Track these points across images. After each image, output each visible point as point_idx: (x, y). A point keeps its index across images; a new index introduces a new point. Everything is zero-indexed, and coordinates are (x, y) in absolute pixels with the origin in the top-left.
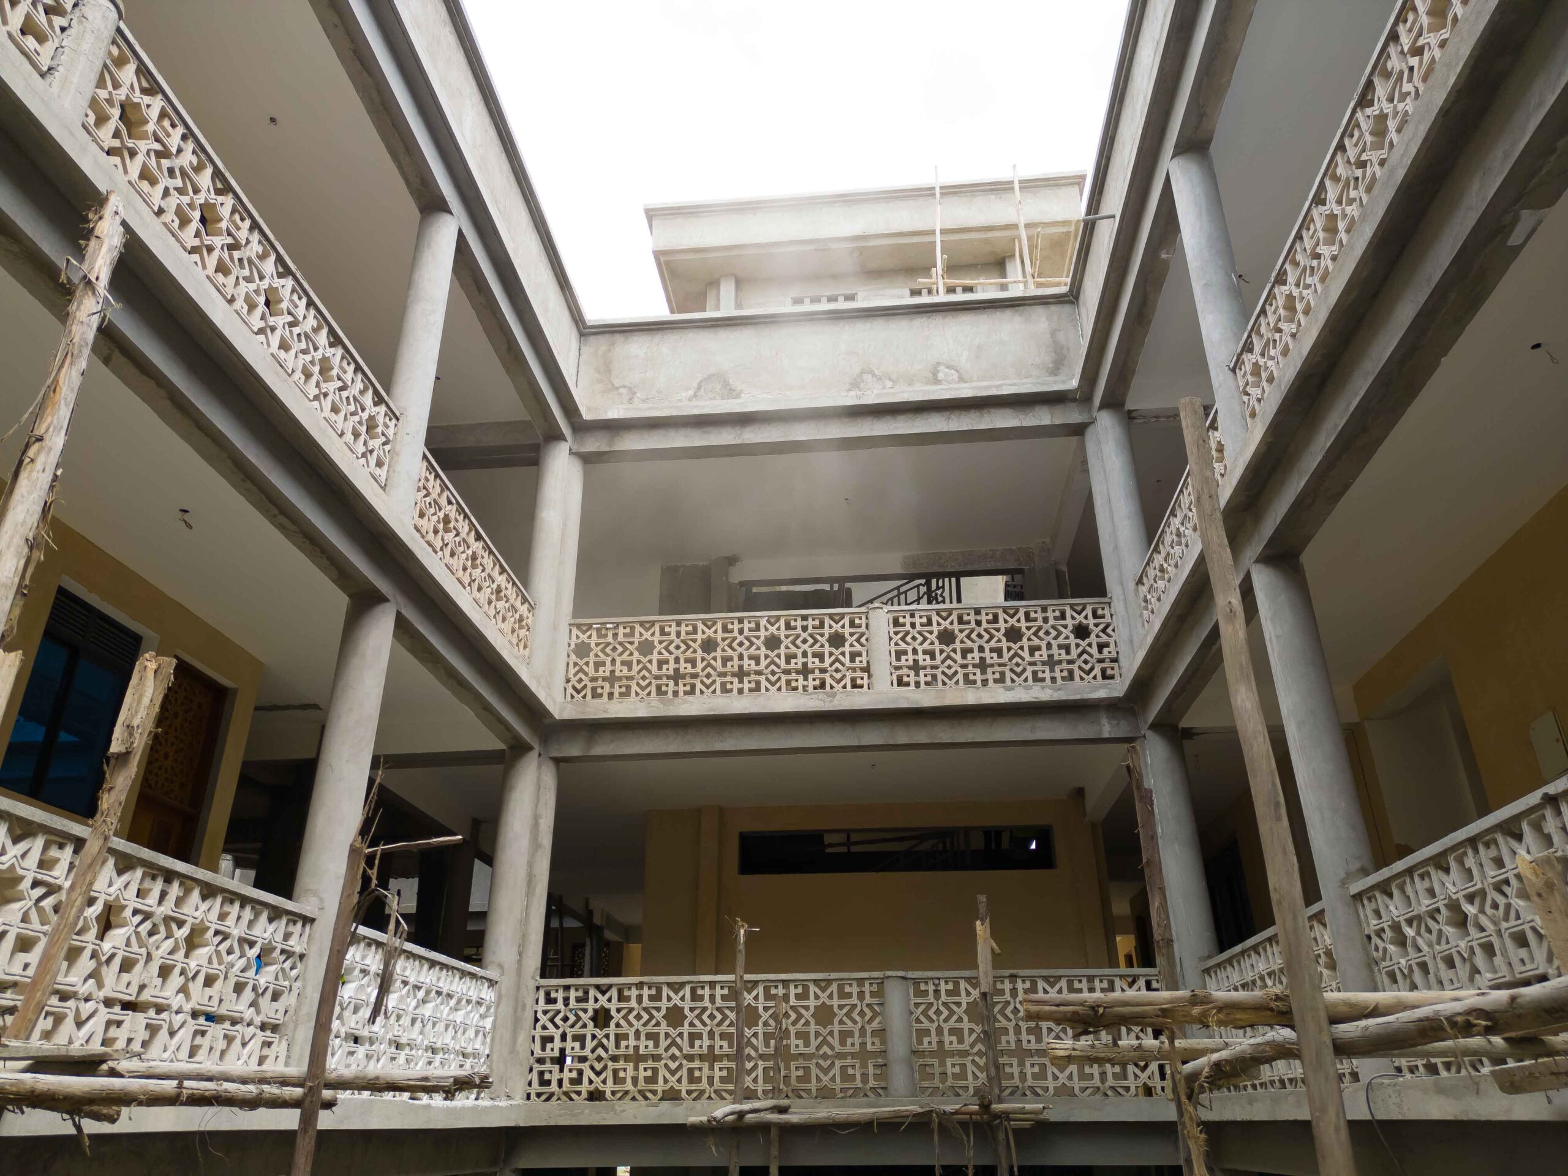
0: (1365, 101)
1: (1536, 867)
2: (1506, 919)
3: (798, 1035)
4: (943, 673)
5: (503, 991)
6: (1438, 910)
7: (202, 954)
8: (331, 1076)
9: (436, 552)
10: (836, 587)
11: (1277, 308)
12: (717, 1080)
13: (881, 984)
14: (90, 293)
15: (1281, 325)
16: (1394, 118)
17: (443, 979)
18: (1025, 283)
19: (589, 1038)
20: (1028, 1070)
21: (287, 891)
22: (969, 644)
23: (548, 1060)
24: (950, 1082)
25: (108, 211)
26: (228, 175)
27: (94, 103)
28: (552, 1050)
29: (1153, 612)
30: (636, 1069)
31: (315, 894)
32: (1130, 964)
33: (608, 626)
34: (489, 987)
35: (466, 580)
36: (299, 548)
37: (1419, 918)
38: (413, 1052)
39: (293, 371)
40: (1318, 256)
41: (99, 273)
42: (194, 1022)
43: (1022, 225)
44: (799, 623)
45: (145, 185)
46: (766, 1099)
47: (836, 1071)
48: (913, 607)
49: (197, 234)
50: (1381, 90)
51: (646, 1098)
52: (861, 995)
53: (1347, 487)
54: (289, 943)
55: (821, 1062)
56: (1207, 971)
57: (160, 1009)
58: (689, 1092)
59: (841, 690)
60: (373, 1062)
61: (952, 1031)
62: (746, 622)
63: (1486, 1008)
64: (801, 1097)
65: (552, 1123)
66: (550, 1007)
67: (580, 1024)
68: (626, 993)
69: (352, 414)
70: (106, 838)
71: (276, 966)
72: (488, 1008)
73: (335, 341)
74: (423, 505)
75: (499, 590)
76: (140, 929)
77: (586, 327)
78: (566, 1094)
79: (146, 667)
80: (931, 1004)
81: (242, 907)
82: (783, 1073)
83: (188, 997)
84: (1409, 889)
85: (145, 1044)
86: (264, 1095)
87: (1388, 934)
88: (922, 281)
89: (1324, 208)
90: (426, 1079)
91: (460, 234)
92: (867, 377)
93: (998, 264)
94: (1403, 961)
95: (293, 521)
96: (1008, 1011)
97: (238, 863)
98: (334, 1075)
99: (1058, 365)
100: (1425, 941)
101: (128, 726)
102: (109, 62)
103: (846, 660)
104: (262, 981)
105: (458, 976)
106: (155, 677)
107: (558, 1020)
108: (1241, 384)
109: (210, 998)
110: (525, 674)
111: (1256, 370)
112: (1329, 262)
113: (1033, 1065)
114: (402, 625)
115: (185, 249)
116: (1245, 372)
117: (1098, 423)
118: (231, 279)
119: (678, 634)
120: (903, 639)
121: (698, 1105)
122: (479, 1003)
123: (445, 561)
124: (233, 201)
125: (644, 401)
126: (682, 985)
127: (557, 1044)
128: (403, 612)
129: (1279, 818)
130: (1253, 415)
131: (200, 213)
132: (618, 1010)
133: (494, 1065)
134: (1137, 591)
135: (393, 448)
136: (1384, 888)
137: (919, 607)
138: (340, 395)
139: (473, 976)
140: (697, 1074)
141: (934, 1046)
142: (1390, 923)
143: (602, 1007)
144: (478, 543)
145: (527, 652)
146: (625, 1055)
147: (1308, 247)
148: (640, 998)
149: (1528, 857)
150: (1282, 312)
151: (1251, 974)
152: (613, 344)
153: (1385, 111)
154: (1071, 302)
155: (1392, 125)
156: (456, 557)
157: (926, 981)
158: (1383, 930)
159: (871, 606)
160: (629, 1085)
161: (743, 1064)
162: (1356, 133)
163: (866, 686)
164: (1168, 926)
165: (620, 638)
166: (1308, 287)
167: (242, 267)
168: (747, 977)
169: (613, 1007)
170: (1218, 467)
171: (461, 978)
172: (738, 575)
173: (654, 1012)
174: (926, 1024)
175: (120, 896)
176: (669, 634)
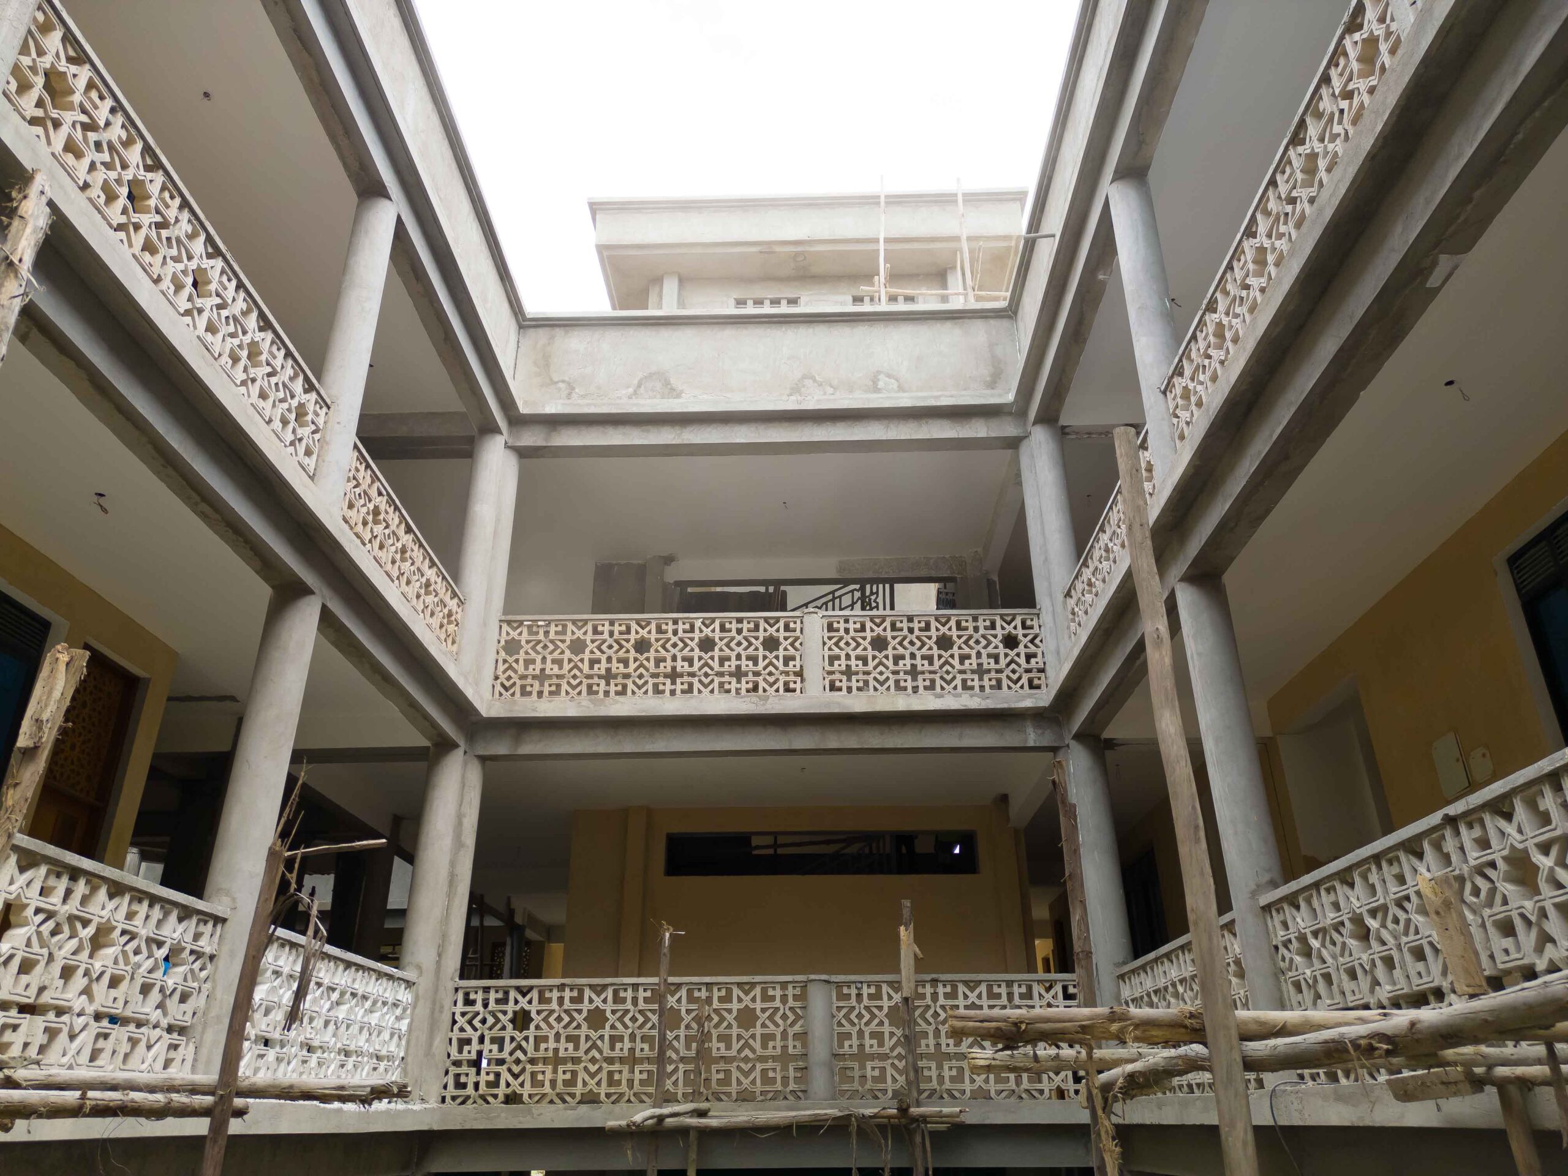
0: (1297, 139)
1: (1436, 886)
2: (1406, 934)
3: (720, 1038)
4: (875, 679)
5: (421, 993)
6: (1342, 924)
7: (109, 953)
8: (244, 1084)
9: (364, 544)
10: (771, 589)
11: (1207, 334)
12: (636, 1082)
13: (804, 987)
14: (12, 275)
15: (1211, 351)
16: (1324, 157)
17: (358, 980)
18: (966, 295)
19: (507, 1040)
20: (946, 1073)
21: (198, 891)
22: (901, 651)
23: (465, 1063)
24: (869, 1085)
25: (34, 190)
26: (158, 151)
27: (16, 71)
28: (469, 1052)
29: (1080, 625)
30: (555, 1071)
31: (228, 893)
32: (1047, 970)
33: (540, 623)
34: (406, 989)
35: (395, 573)
36: (222, 537)
37: (1324, 930)
38: (325, 1055)
39: (220, 355)
40: (1247, 287)
41: (22, 254)
42: (97, 1024)
43: (964, 237)
44: (734, 626)
45: (70, 159)
46: (686, 1102)
47: (757, 1073)
48: (847, 612)
49: (124, 212)
50: (1313, 129)
51: (564, 1101)
52: (784, 999)
53: (1268, 511)
54: (199, 943)
55: (742, 1065)
56: (1122, 977)
57: (60, 1012)
58: (608, 1095)
59: (774, 693)
60: (283, 1065)
61: (873, 1035)
62: (680, 623)
63: (1389, 1033)
64: (720, 1100)
65: (468, 1127)
66: (468, 1009)
67: (499, 1026)
68: (548, 995)
69: (281, 401)
70: (10, 836)
71: (184, 967)
72: (405, 1010)
73: (265, 325)
74: (353, 496)
75: (428, 584)
76: (42, 928)
77: (525, 319)
78: (483, 1098)
79: (57, 659)
80: (854, 1008)
81: (151, 906)
82: (703, 1076)
83: (91, 998)
84: (1315, 903)
85: (42, 1049)
86: (172, 1104)
87: (1295, 945)
88: (864, 289)
89: (1255, 241)
90: (342, 1088)
91: (399, 221)
92: (808, 382)
93: (940, 276)
94: (1308, 972)
95: (216, 510)
96: (928, 1015)
97: (145, 857)
98: (246, 1083)
99: (994, 380)
100: (1329, 953)
101: (37, 720)
102: (33, 28)
103: (780, 664)
104: (170, 983)
105: (374, 977)
106: (67, 669)
107: (476, 1022)
108: (1172, 406)
109: (115, 999)
110: (453, 671)
111: (1186, 394)
112: (1258, 294)
113: (951, 1068)
114: (327, 618)
115: (111, 226)
116: (1176, 395)
117: (1032, 437)
118: (159, 258)
119: (611, 634)
120: (837, 644)
121: (617, 1108)
122: (395, 1005)
123: (373, 554)
124: (163, 178)
125: (583, 397)
126: (605, 987)
127: (475, 1046)
128: (329, 605)
129: (1197, 841)
130: (1182, 437)
131: (127, 190)
132: (539, 1012)
133: (409, 1068)
134: (1065, 603)
135: (323, 437)
136: (1292, 900)
137: (852, 613)
138: (269, 381)
139: (390, 977)
140: (617, 1077)
141: (855, 1049)
142: (1296, 934)
143: (522, 1009)
144: (408, 535)
145: (455, 648)
146: (545, 1058)
147: (1238, 277)
148: (561, 1000)
149: (1428, 875)
150: (1211, 338)
151: (1164, 981)
152: (552, 338)
153: (1316, 150)
154: (1010, 317)
155: (1322, 164)
156: (385, 549)
157: (849, 984)
158: (1290, 941)
159: (806, 611)
160: (547, 1089)
161: (664, 1068)
162: (1288, 170)
163: (798, 691)
164: (1087, 939)
165: (552, 636)
166: (1236, 316)
167: (170, 246)
168: (671, 980)
169: (533, 1009)
170: (1148, 487)
171: (377, 980)
172: (674, 574)
173: (575, 1015)
174: (848, 1027)
175: (22, 894)
176: (602, 633)
